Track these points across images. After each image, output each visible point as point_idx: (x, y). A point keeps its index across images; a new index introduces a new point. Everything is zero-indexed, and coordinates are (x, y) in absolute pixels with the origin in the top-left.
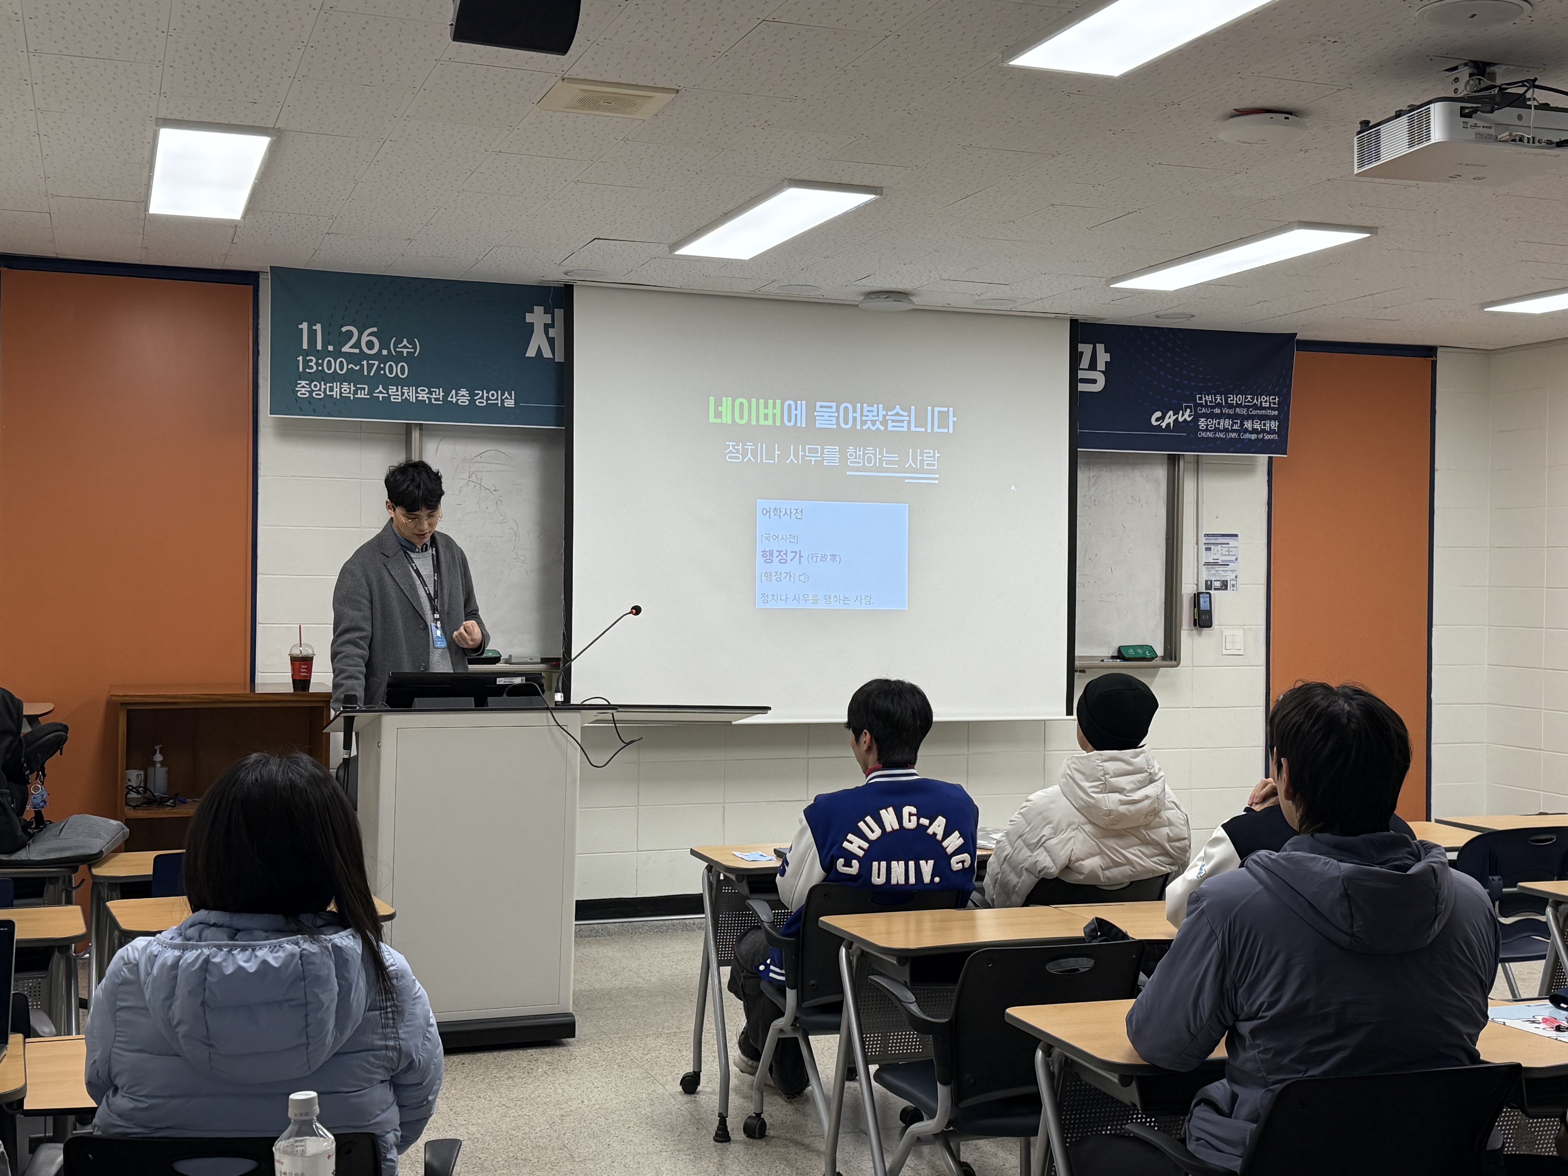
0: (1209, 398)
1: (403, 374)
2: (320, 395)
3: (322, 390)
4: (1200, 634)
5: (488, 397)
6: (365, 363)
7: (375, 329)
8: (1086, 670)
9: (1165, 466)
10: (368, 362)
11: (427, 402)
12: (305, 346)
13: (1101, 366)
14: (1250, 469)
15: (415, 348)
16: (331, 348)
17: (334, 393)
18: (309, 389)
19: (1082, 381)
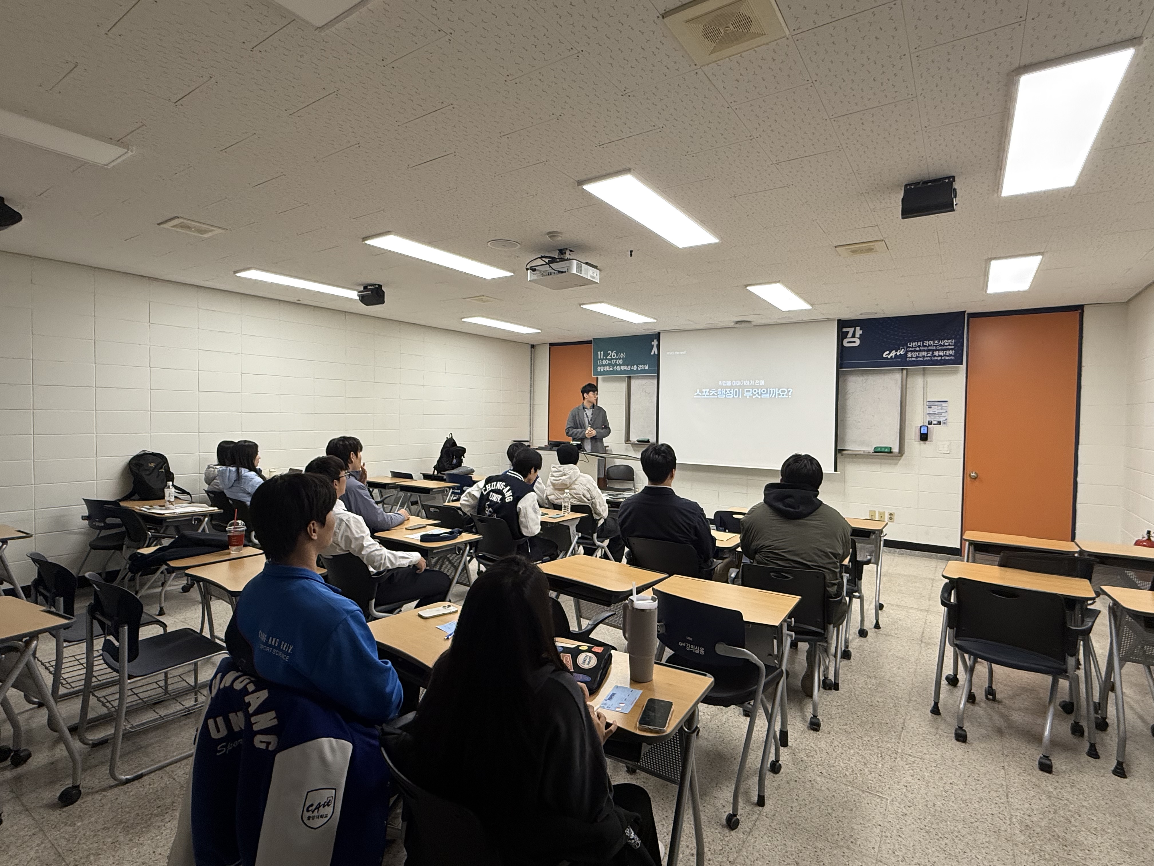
1: (622, 363)
3: (603, 369)
4: (925, 444)
5: (641, 367)
7: (615, 351)
9: (898, 374)
10: (614, 360)
12: (599, 358)
13: (857, 335)
15: (624, 355)
16: (605, 358)
17: (608, 370)
18: (600, 369)
19: (848, 342)
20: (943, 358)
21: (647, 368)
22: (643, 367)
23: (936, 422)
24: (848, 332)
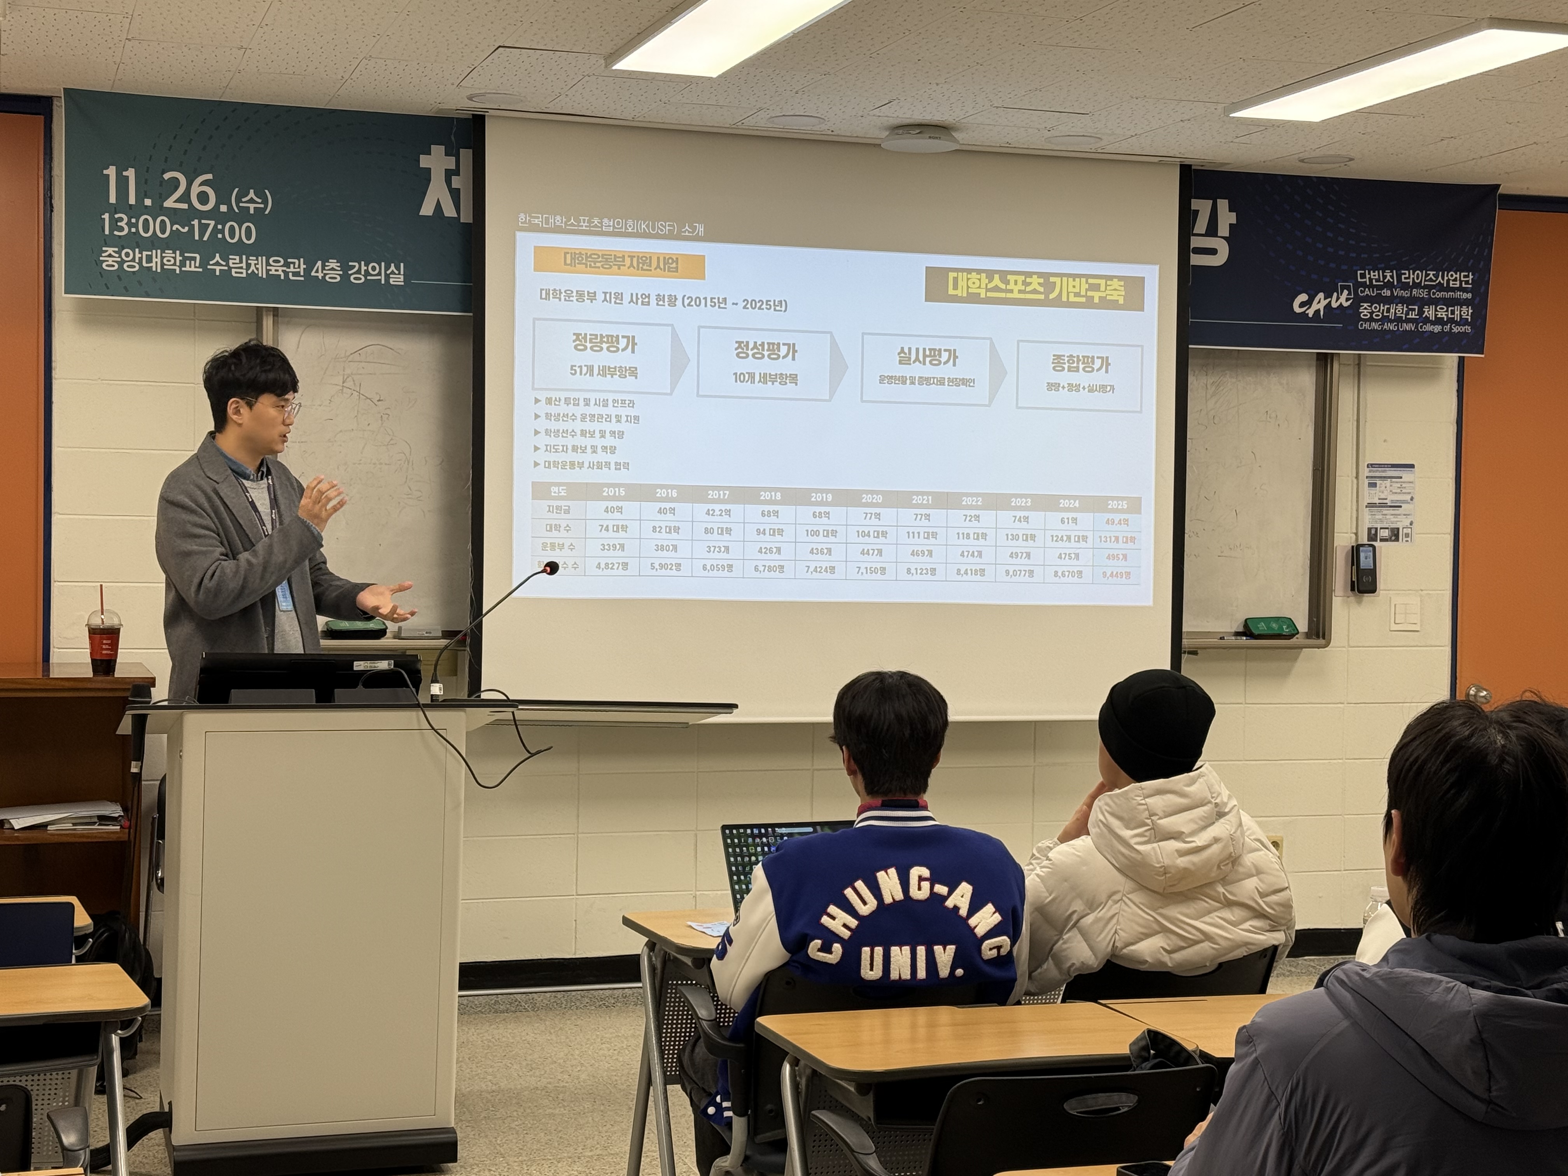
0: (1374, 275)
1: (249, 238)
2: (134, 267)
3: (137, 260)
4: (1359, 602)
5: (367, 271)
6: (196, 223)
7: (209, 176)
8: (1199, 651)
9: (1313, 371)
10: (200, 223)
11: (282, 277)
12: (113, 199)
13: (1224, 230)
14: (1432, 374)
15: (265, 202)
16: (148, 202)
17: (153, 265)
18: (119, 259)
19: (1202, 251)
20: (1447, 328)
22: (377, 271)
23: (1385, 533)
24: (1200, 214)
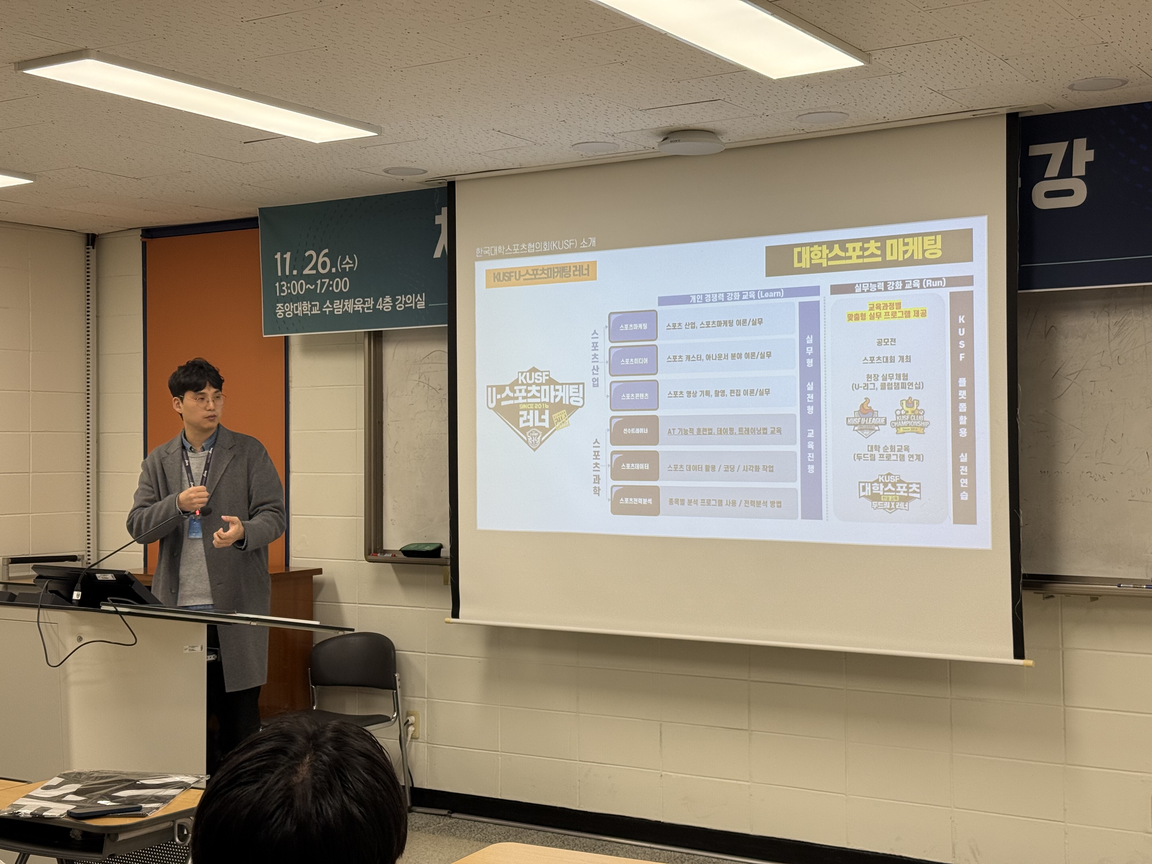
1: (345, 288)
2: (291, 314)
3: (292, 310)
5: (405, 301)
6: (319, 282)
7: (328, 250)
11: (361, 312)
12: (280, 274)
13: (1079, 168)
15: (354, 263)
17: (298, 312)
18: (283, 311)
19: (1049, 195)
21: (421, 305)
22: (410, 300)
24: (1046, 159)
